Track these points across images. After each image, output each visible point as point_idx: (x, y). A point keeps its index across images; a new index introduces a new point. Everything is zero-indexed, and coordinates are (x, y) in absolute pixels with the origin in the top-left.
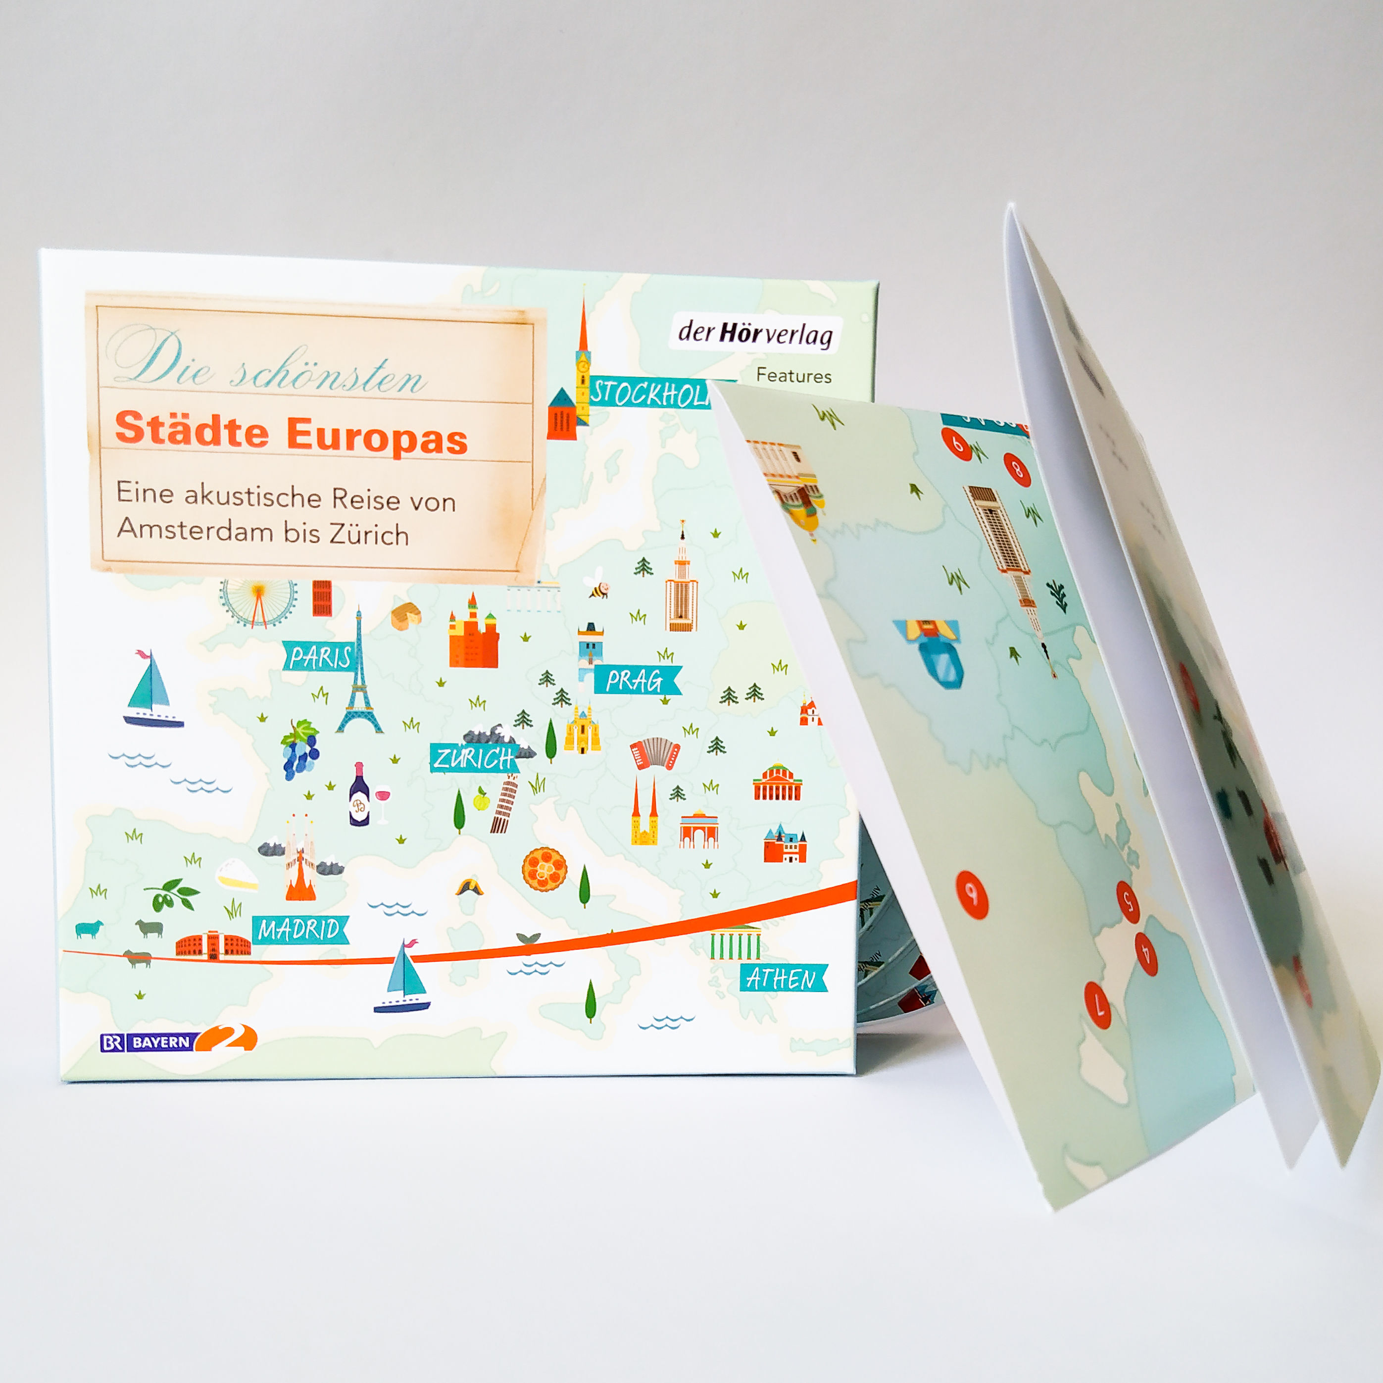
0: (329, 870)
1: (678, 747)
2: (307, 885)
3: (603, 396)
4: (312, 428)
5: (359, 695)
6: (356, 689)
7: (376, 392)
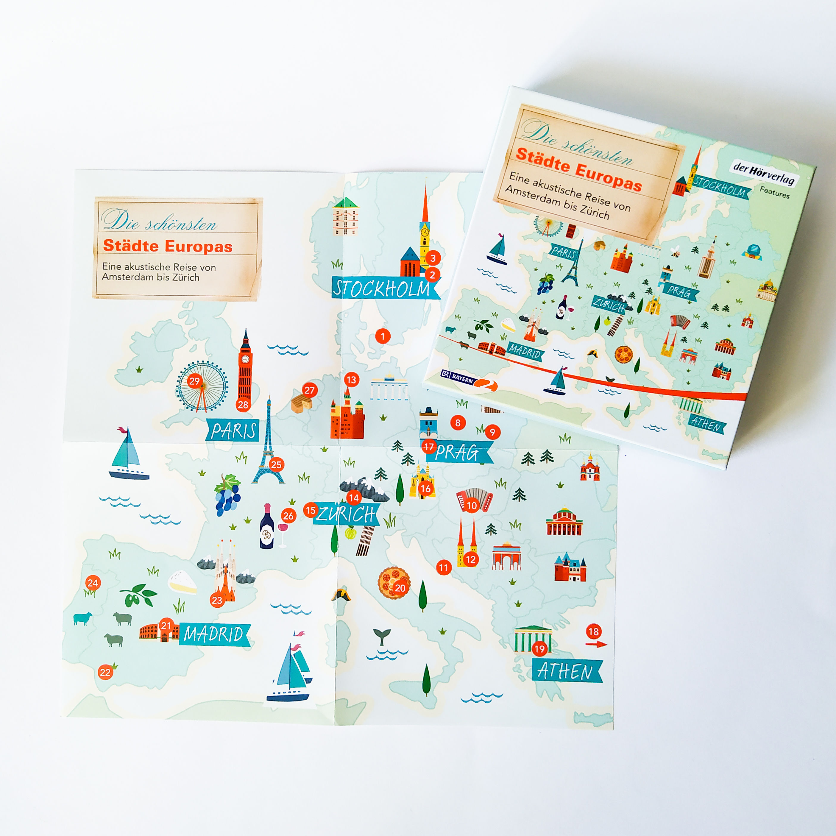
0: (543, 332)
1: (689, 321)
2: (533, 335)
3: (698, 183)
4: (586, 169)
5: (574, 270)
6: (573, 268)
7: (613, 162)
